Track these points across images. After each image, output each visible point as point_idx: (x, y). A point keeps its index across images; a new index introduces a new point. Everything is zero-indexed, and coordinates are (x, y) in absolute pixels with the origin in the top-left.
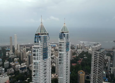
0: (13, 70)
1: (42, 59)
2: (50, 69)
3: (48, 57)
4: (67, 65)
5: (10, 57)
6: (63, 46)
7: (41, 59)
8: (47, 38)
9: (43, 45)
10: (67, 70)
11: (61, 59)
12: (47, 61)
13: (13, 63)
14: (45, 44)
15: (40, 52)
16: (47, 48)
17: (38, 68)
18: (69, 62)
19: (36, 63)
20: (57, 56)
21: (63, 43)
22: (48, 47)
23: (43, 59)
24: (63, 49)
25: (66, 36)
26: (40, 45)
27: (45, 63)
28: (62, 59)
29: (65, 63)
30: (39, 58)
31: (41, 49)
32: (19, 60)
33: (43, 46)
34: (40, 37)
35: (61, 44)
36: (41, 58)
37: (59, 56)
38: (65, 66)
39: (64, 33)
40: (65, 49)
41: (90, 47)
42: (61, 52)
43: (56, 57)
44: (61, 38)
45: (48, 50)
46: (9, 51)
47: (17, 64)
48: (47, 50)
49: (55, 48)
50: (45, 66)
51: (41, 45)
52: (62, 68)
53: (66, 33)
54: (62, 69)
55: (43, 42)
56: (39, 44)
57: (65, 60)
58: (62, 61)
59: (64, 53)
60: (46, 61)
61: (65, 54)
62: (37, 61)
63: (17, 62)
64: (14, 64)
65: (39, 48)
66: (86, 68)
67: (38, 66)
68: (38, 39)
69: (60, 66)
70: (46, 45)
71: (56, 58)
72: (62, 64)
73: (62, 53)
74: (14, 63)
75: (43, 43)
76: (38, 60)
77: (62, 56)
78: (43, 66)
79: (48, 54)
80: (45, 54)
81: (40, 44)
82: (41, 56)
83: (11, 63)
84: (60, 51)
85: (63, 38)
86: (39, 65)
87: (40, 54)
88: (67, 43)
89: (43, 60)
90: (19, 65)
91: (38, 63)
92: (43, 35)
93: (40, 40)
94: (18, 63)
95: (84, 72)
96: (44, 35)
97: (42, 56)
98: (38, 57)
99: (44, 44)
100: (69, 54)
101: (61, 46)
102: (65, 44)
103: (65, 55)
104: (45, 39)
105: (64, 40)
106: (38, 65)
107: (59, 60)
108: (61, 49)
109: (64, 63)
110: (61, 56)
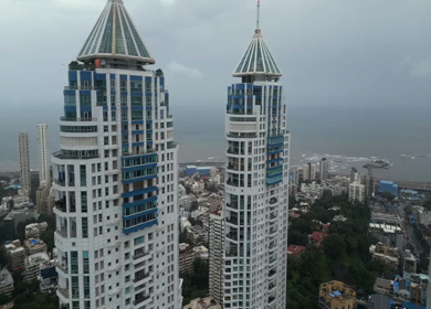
0: (10, 279)
1: (119, 232)
2: (171, 288)
3: (160, 218)
4: (271, 260)
5: (8, 218)
6: (253, 156)
7: (113, 233)
8: (149, 95)
9: (125, 137)
10: (271, 286)
11: (238, 227)
12: (155, 240)
13: (17, 245)
14: (137, 134)
15: (103, 186)
16: (152, 158)
17: (87, 292)
18: (280, 242)
19: (74, 254)
20: (216, 213)
21: (252, 135)
22: (160, 153)
23: (126, 233)
24: (252, 173)
25: (266, 95)
26: (101, 134)
27: (139, 252)
28: (245, 226)
29: (261, 250)
30: (91, 226)
31: (110, 159)
32: (47, 229)
33: (125, 144)
34: (100, 82)
35: (240, 140)
36: (113, 220)
37: (225, 212)
38: (261, 266)
39: (256, 83)
40: (262, 172)
41: (356, 174)
42: (237, 191)
43: (213, 216)
44: (236, 111)
45: (160, 174)
46: (14, 192)
47: (37, 247)
48: (152, 169)
49: (205, 180)
50: (140, 275)
51: (110, 134)
52: (245, 279)
53: (268, 83)
54: (245, 286)
55: (124, 115)
56: (94, 129)
57: (260, 235)
58: (245, 242)
59: (255, 191)
60: (145, 244)
61: (259, 201)
62: (83, 245)
63: (38, 240)
64: (21, 249)
65: (93, 154)
66: (347, 264)
67: (87, 280)
68: (85, 96)
69: (232, 265)
70: (144, 139)
71: (210, 222)
72: (245, 258)
73: (247, 191)
74: (22, 244)
75: (125, 127)
76: (85, 234)
77: (246, 211)
78: (124, 274)
79: (161, 197)
80: (138, 197)
81: (101, 129)
82: (106, 212)
83: (7, 246)
84: (234, 181)
85: (250, 111)
86: (92, 274)
87: (103, 198)
88: (274, 138)
89: (124, 239)
90: (44, 256)
91: (86, 260)
92: (119, 72)
93: (101, 100)
94: (41, 244)
95: (348, 290)
96: (128, 73)
97: (118, 210)
98: (90, 214)
99: (131, 128)
100: (280, 200)
101: (239, 156)
102: (260, 144)
103: (261, 204)
104: (137, 97)
105: (254, 119)
106: (86, 270)
107: (228, 231)
108: (239, 173)
109: (258, 248)
110: (238, 211)
